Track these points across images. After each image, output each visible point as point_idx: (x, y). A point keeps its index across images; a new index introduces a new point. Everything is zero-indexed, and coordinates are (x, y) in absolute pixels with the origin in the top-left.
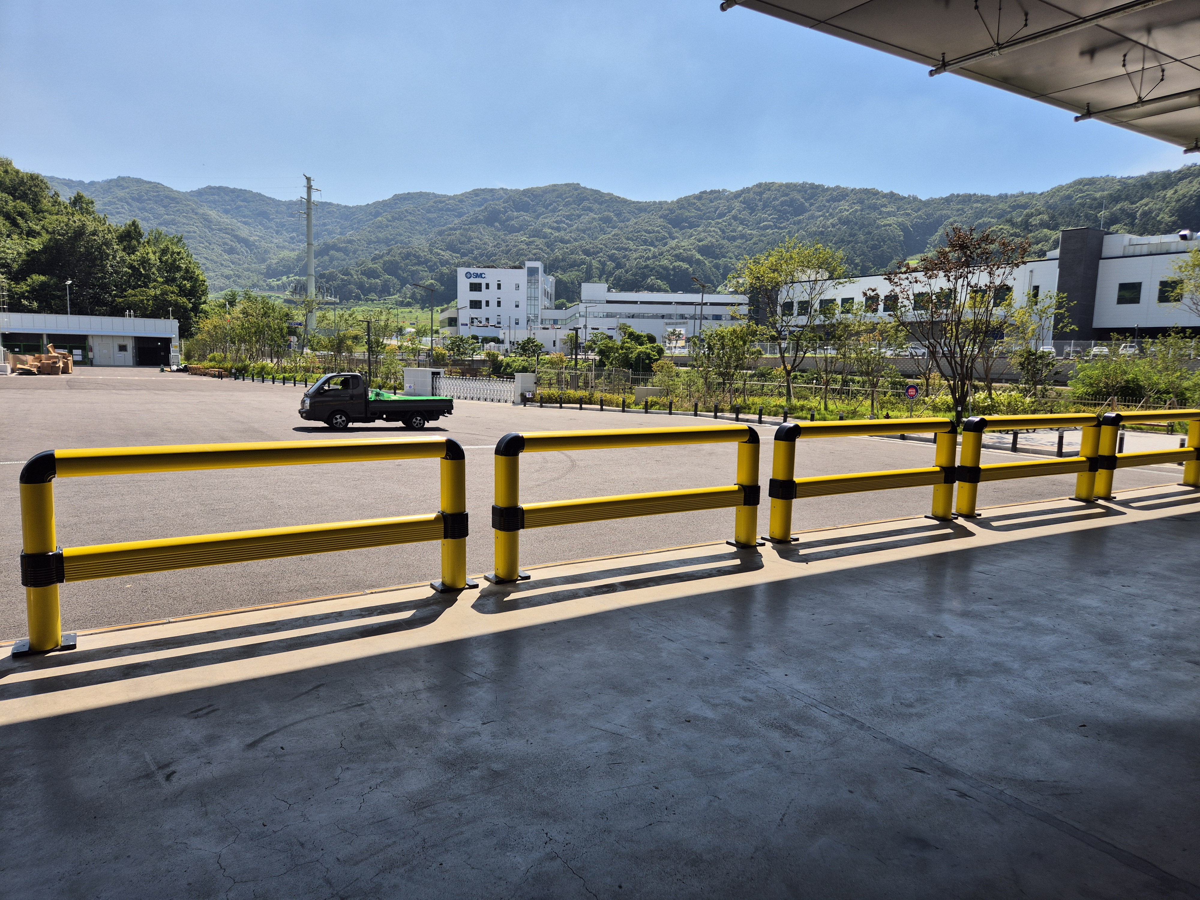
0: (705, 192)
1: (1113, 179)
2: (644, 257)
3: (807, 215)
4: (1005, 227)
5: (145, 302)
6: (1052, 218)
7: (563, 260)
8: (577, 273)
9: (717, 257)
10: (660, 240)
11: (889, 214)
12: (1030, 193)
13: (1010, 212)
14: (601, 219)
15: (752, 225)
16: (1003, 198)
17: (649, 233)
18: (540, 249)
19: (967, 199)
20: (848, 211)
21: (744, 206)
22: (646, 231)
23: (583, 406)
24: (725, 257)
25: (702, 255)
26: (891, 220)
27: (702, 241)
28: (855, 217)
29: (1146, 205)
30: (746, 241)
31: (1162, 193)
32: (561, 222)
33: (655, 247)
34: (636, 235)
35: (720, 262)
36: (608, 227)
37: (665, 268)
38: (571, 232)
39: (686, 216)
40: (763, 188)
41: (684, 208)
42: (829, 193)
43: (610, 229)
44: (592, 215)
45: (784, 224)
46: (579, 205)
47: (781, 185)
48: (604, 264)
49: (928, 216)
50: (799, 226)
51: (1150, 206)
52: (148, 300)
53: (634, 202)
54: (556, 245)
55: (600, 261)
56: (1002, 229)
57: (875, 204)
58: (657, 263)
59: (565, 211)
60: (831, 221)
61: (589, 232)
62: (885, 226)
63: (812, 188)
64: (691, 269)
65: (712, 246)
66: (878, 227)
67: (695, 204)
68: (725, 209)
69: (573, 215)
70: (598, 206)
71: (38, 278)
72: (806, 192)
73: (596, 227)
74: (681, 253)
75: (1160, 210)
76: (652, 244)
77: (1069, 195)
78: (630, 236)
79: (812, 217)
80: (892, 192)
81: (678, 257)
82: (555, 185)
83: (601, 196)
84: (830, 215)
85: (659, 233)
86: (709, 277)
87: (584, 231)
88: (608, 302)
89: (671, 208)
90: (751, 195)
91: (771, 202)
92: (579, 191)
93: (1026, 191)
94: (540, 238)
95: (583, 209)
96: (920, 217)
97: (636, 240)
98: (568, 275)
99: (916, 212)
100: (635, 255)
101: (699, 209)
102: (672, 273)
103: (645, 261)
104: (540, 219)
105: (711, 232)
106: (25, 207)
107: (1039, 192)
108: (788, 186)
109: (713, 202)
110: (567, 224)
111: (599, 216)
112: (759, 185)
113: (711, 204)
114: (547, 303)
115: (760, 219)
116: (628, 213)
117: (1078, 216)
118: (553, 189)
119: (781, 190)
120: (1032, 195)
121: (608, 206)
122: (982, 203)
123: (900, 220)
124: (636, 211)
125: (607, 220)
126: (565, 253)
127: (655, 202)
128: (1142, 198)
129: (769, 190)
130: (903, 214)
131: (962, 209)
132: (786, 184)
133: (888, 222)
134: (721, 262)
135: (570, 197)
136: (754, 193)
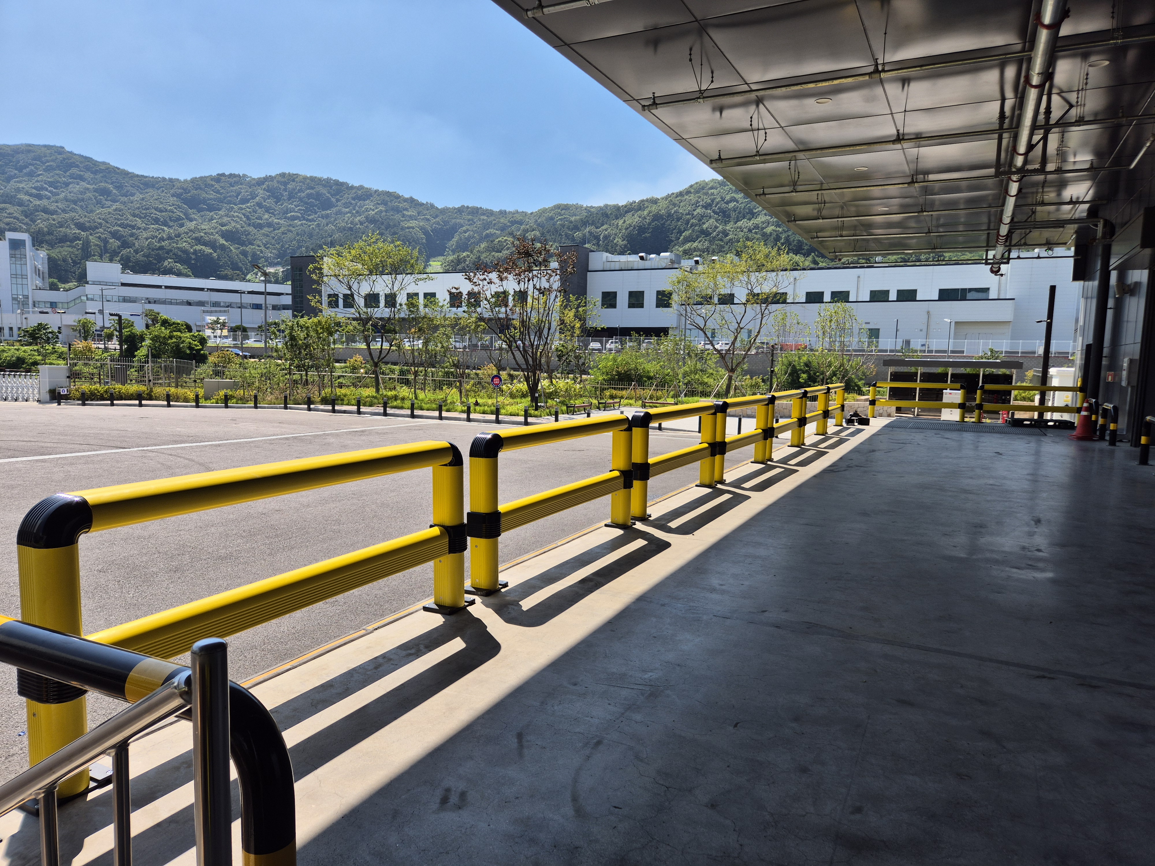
0: (223, 175)
1: (581, 207)
2: (157, 237)
3: (334, 210)
4: (509, 239)
6: (542, 234)
7: (50, 233)
8: (70, 249)
9: (243, 244)
10: (175, 221)
11: (411, 217)
12: (523, 212)
13: (510, 226)
14: (95, 190)
15: (279, 214)
16: (503, 213)
17: (161, 211)
18: (15, 218)
19: (475, 211)
20: (373, 210)
21: (268, 194)
22: (156, 209)
23: (144, 402)
24: (253, 244)
25: (226, 241)
26: (413, 223)
27: (225, 226)
28: (380, 217)
29: (606, 230)
30: (274, 230)
31: (615, 222)
32: (42, 188)
33: (170, 227)
34: (144, 212)
35: (247, 249)
36: (106, 200)
37: (185, 252)
38: (57, 202)
39: (204, 198)
40: (287, 179)
41: (201, 189)
42: (354, 191)
43: (109, 203)
44: (84, 184)
45: (312, 217)
46: (65, 172)
47: (305, 178)
48: (105, 241)
49: (446, 223)
50: (328, 220)
51: (609, 231)
53: (138, 176)
54: (38, 215)
55: (99, 237)
56: (506, 240)
57: (398, 207)
58: (175, 245)
59: (48, 177)
60: (358, 218)
61: (82, 203)
62: (408, 228)
63: (337, 185)
64: (215, 255)
65: (237, 231)
66: (403, 229)
67: (212, 186)
68: (248, 195)
69: (58, 182)
70: (92, 176)
72: (331, 187)
73: (90, 199)
74: (202, 237)
75: (616, 234)
76: (165, 224)
77: (551, 217)
78: (137, 212)
79: (339, 213)
80: (411, 198)
81: (199, 241)
82: (30, 145)
83: (95, 165)
84: (357, 212)
85: (173, 212)
86: (237, 264)
87: (75, 202)
88: (123, 285)
89: (185, 187)
90: (275, 184)
91: (296, 193)
92: (64, 156)
93: (520, 210)
94: (14, 205)
95: (72, 176)
96: (438, 223)
97: (145, 217)
98: (57, 250)
99: (435, 218)
100: (145, 235)
101: (218, 192)
102: (193, 257)
103: (159, 242)
104: (12, 182)
105: (234, 217)
107: (529, 212)
108: (312, 179)
109: (233, 186)
110: (50, 192)
111: (93, 186)
112: (283, 175)
113: (232, 188)
114: (39, 282)
115: (287, 210)
116: (132, 186)
117: (560, 235)
118: (29, 149)
119: (306, 183)
120: (525, 214)
121: (105, 176)
122: (487, 216)
123: (421, 224)
124: (141, 186)
125: (105, 192)
126: (51, 225)
127: (164, 179)
128: (602, 225)
129: (293, 181)
130: (423, 219)
131: (472, 220)
132: (311, 177)
133: (411, 225)
134: (249, 249)
135: (53, 161)
136: (278, 182)
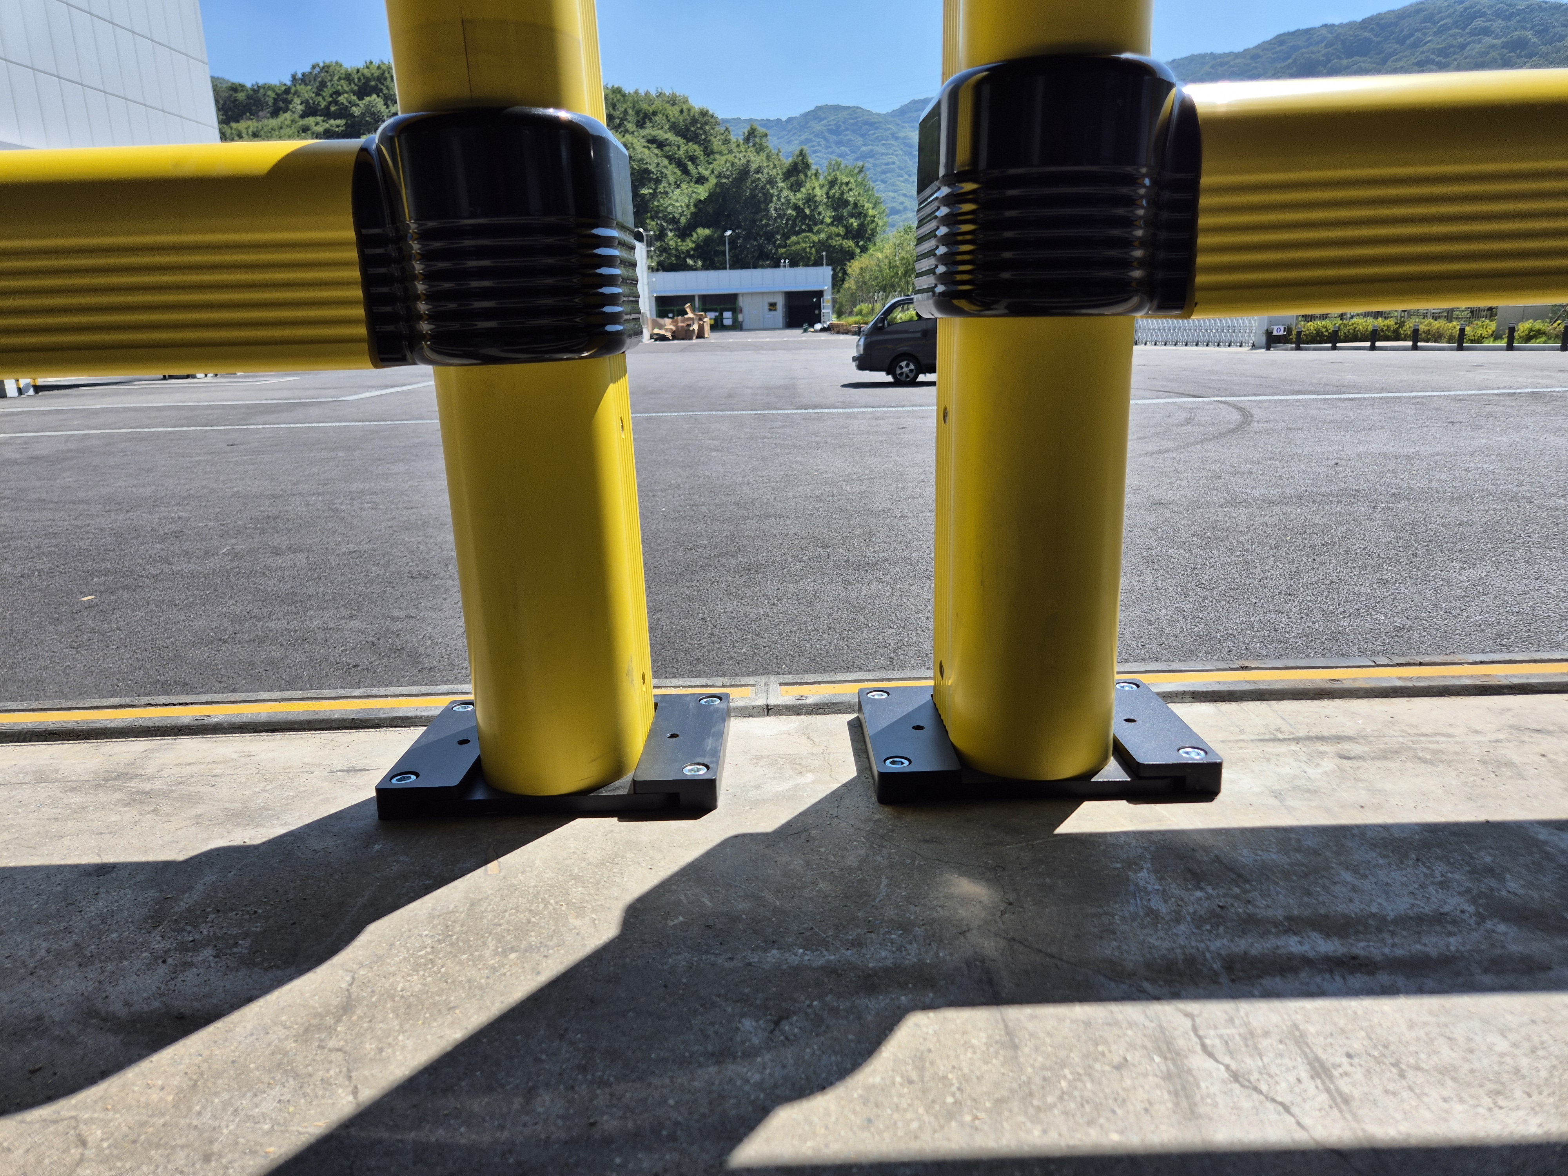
5: (808, 250)
23: (1379, 344)
52: (811, 248)
71: (703, 232)
106: (696, 149)
